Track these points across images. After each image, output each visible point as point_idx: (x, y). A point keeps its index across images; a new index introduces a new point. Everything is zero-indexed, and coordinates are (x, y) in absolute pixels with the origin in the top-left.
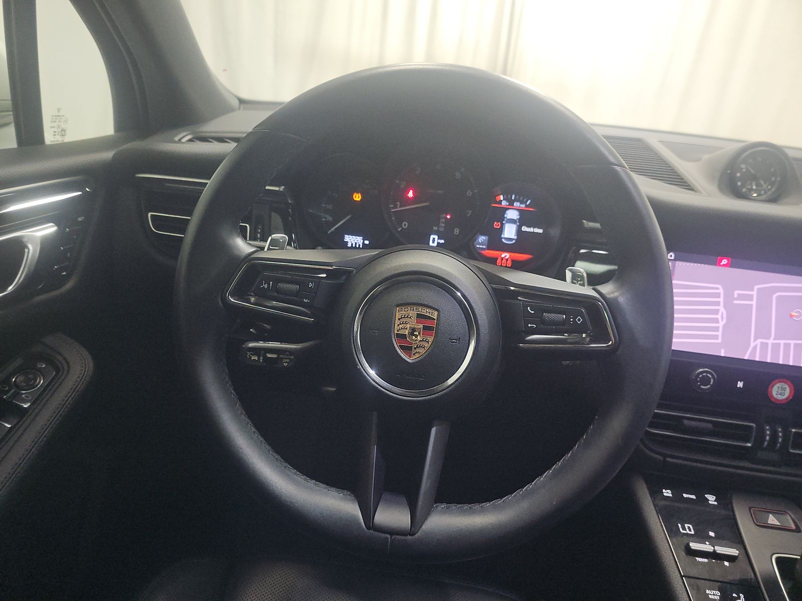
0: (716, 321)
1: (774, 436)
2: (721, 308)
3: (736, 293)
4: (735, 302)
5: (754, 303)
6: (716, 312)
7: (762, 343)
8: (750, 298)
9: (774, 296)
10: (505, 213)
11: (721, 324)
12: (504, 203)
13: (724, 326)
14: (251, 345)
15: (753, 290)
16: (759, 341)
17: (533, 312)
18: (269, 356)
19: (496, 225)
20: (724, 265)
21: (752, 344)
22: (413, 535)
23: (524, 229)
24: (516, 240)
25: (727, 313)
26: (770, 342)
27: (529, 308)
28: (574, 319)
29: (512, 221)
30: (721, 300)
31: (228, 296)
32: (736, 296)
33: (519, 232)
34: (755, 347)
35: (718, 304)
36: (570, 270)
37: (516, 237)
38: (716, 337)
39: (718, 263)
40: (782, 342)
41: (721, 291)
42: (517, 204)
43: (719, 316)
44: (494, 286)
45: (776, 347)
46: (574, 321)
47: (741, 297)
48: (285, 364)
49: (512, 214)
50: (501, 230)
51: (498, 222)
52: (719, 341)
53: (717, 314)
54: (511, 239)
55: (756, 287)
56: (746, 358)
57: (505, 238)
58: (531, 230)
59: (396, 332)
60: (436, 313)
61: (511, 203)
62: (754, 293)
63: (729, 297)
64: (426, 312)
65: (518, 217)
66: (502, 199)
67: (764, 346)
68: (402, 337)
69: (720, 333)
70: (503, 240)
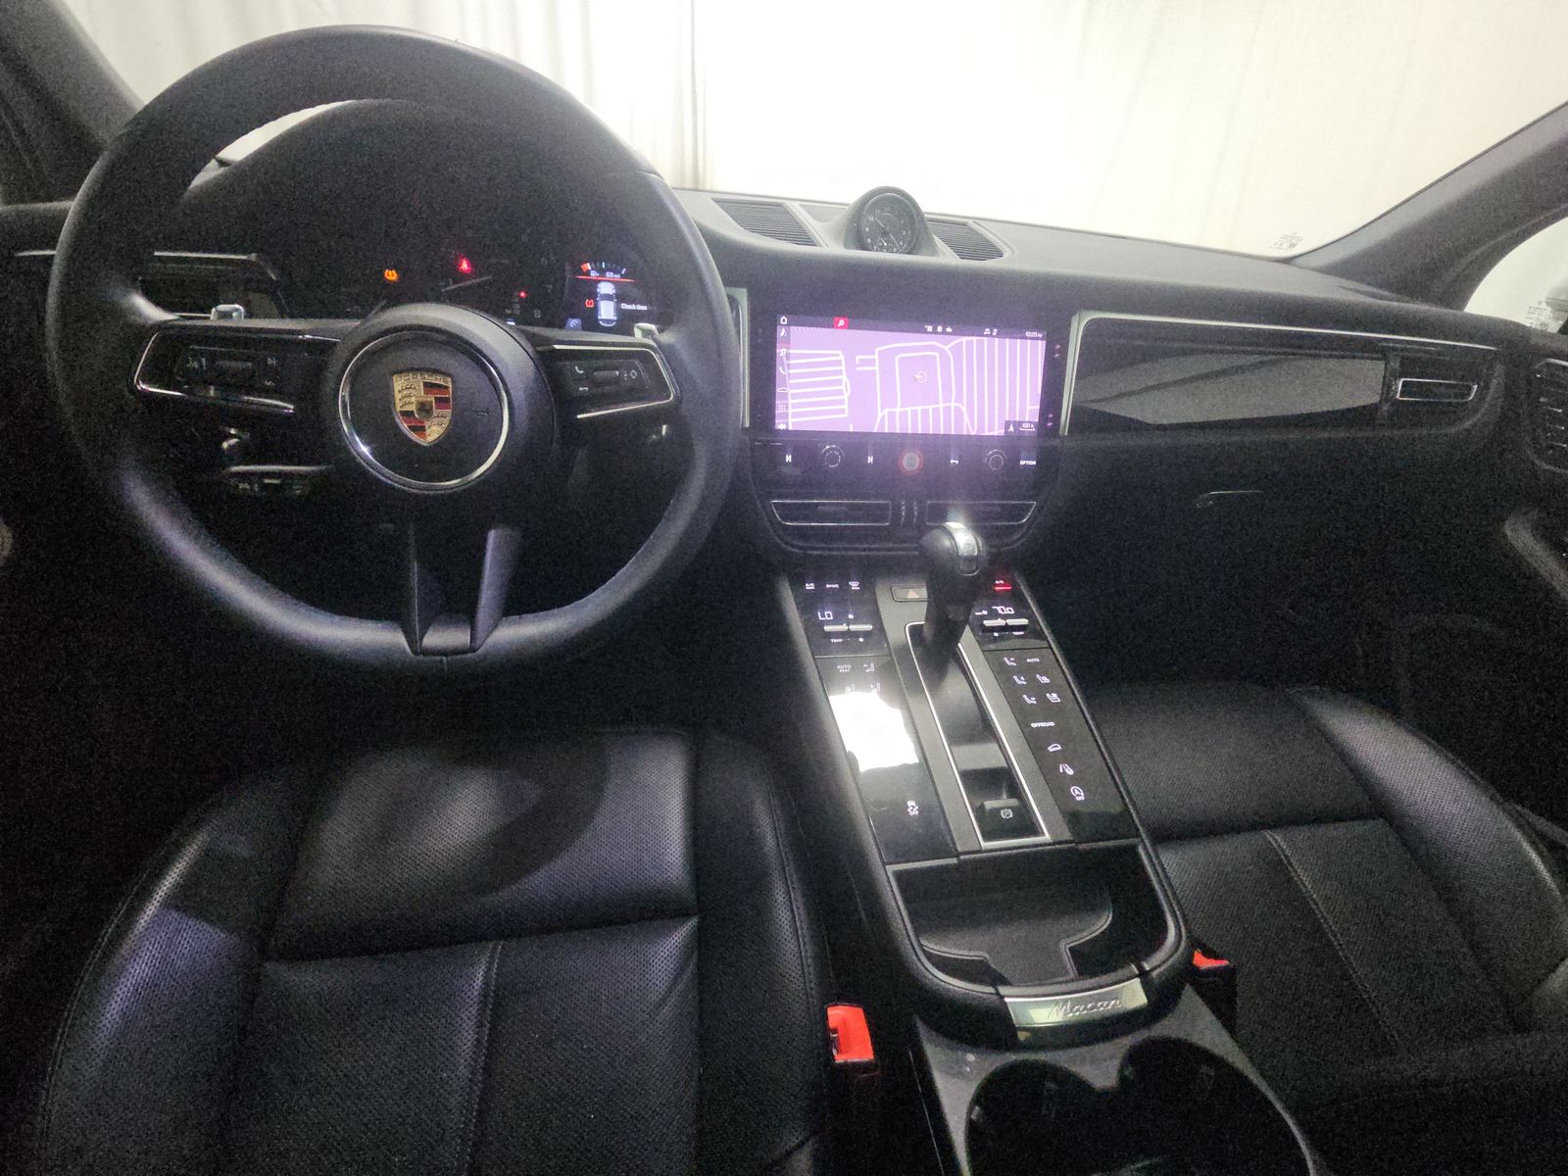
0: (840, 392)
1: (910, 510)
2: (844, 377)
3: (858, 358)
4: (858, 369)
5: (877, 368)
6: (839, 382)
7: (889, 413)
8: (872, 363)
9: (897, 358)
10: (597, 287)
11: (846, 396)
12: (594, 274)
13: (849, 397)
14: (235, 469)
15: (874, 354)
16: (886, 410)
17: (582, 372)
18: (267, 481)
19: (589, 304)
20: (841, 327)
21: (880, 415)
22: (475, 651)
23: (624, 306)
24: (617, 321)
25: (851, 383)
26: (898, 409)
27: (576, 368)
28: (629, 372)
29: (608, 297)
30: (843, 368)
31: (137, 381)
32: (857, 362)
33: (619, 311)
34: (883, 417)
35: (839, 372)
36: (638, 327)
37: (615, 318)
38: (842, 411)
39: (834, 326)
40: (909, 409)
41: (842, 357)
42: (610, 275)
43: (843, 387)
44: (539, 349)
45: (904, 415)
46: (629, 377)
47: (864, 363)
48: (298, 492)
49: (606, 288)
50: (596, 309)
51: (590, 299)
52: (846, 415)
53: (841, 385)
54: (612, 321)
55: (877, 350)
56: (875, 431)
57: (603, 320)
58: (632, 307)
59: (398, 409)
60: (449, 380)
61: (602, 272)
62: (876, 357)
63: (850, 364)
64: (438, 380)
65: (614, 291)
66: (590, 268)
67: (892, 415)
68: (407, 414)
69: (846, 407)
70: (601, 322)
